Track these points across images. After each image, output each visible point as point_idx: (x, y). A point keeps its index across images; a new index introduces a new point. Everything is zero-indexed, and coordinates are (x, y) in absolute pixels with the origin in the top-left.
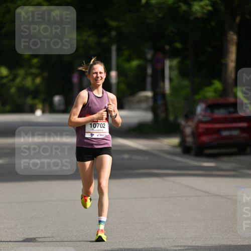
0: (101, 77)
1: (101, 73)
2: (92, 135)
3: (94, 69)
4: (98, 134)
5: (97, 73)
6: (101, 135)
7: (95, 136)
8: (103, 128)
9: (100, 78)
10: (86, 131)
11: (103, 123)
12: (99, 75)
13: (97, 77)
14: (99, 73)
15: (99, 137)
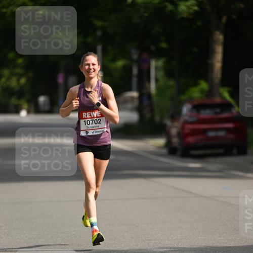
1: (93, 65)
2: (87, 133)
3: (86, 60)
4: (93, 131)
5: (89, 65)
6: (96, 132)
7: (90, 133)
8: (98, 125)
9: (93, 70)
10: (82, 129)
11: (97, 119)
12: (91, 67)
13: (90, 69)
14: (91, 65)
15: (95, 134)
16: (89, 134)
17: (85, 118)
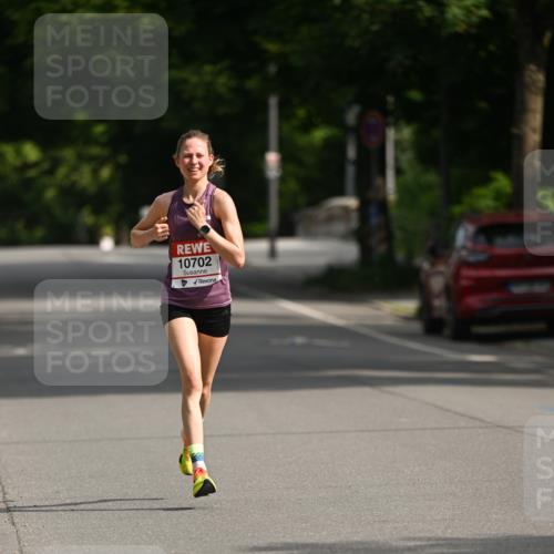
0: (200, 163)
1: (199, 156)
2: (184, 282)
3: (187, 147)
4: (194, 280)
5: (190, 156)
6: (202, 282)
7: (190, 284)
8: (205, 268)
9: (198, 166)
10: (174, 275)
11: (204, 257)
12: (195, 160)
13: (191, 165)
14: (195, 157)
15: (198, 285)
16: (188, 286)
17: (181, 255)
